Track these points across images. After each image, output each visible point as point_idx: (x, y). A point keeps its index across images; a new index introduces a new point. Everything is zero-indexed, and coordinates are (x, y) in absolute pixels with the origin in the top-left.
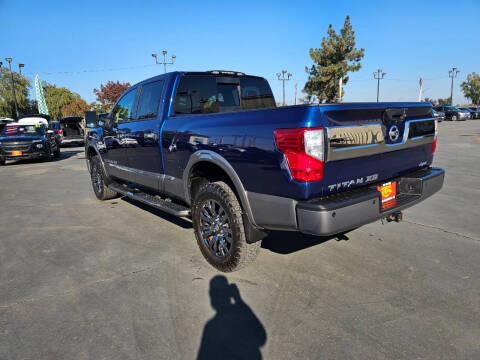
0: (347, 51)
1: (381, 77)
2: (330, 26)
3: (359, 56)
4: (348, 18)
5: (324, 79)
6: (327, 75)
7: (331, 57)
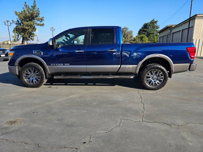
0: (36, 16)
1: (53, 30)
2: (26, 3)
3: (42, 20)
4: (35, 1)
5: (27, 28)
6: (28, 26)
7: (28, 17)
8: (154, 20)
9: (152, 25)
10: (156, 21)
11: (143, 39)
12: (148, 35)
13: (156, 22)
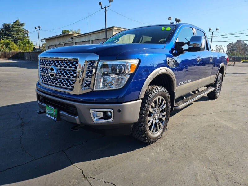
8: (20, 22)
9: (17, 27)
10: (21, 23)
11: (10, 46)
12: (16, 41)
13: (22, 25)
